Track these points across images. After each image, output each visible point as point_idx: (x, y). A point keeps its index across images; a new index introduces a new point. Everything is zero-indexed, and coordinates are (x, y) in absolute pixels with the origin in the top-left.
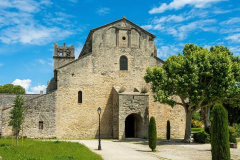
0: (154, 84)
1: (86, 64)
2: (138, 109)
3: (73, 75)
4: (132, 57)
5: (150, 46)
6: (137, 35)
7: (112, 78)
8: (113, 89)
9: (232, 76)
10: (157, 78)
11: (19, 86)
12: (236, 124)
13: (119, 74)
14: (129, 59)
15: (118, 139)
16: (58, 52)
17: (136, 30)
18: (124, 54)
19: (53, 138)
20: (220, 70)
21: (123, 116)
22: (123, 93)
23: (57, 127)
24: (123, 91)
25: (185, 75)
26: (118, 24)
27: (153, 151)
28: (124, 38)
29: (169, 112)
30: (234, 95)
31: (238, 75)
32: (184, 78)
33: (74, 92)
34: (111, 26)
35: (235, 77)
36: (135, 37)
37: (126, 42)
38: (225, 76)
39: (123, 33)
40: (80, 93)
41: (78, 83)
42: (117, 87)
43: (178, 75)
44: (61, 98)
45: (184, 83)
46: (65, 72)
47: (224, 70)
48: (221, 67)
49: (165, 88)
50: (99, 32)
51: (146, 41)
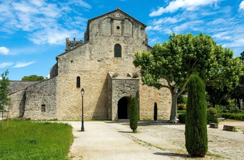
0: (142, 68)
1: (84, 52)
2: (129, 93)
3: (72, 61)
4: (125, 45)
5: (142, 35)
6: (130, 24)
7: (107, 64)
8: (108, 75)
9: (214, 58)
10: (145, 62)
11: (41, 77)
12: (218, 106)
13: (114, 61)
14: (122, 47)
15: (111, 120)
16: (69, 45)
17: (129, 20)
18: (118, 43)
19: (54, 120)
20: (203, 52)
21: (116, 99)
22: (117, 78)
23: (57, 110)
24: (117, 76)
25: (169, 57)
26: (112, 14)
27: (134, 132)
28: (118, 28)
29: (159, 96)
30: (216, 77)
31: (220, 58)
32: (168, 60)
33: (73, 77)
34: (106, 17)
35: (217, 60)
36: (128, 27)
37: (120, 31)
38: (208, 57)
39: (117, 23)
40: (78, 78)
41: (77, 69)
42: (112, 73)
43: (163, 57)
44: (61, 83)
45: (168, 65)
46: (65, 59)
47: (206, 52)
48: (204, 49)
49: (152, 72)
50: (96, 22)
51: (138, 30)
